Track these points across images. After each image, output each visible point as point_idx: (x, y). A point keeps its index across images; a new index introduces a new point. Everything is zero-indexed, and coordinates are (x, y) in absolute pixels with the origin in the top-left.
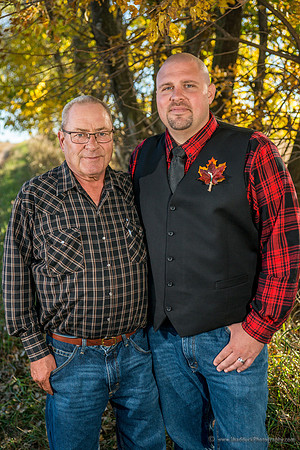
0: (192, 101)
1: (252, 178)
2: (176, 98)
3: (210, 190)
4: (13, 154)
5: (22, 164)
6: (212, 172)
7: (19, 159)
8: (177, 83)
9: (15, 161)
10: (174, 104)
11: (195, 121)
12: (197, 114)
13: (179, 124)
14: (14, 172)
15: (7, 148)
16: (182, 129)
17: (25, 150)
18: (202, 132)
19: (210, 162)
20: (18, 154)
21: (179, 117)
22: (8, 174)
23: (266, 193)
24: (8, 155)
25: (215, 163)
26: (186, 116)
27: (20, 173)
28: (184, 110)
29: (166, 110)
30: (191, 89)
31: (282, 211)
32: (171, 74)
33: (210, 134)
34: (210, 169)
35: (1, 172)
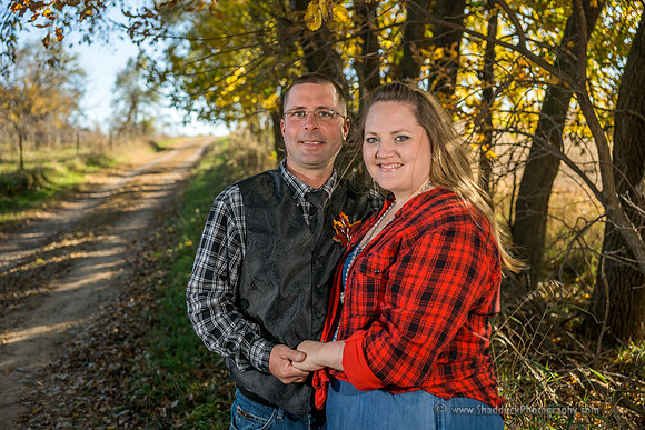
4: (212, 150)
7: (217, 156)
9: (212, 159)
20: (217, 150)
24: (206, 151)
35: (194, 172)
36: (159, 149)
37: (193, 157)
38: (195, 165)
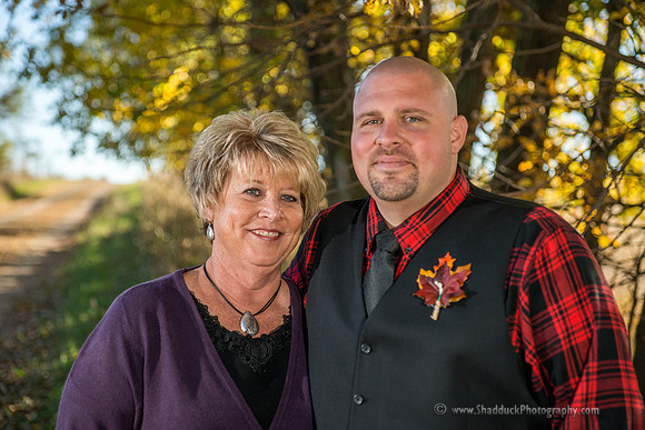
0: (417, 148)
1: (524, 298)
2: (384, 140)
3: (435, 316)
4: (110, 204)
5: (124, 225)
6: (442, 283)
7: (121, 216)
8: (388, 112)
10: (381, 151)
11: (423, 186)
12: (426, 171)
13: (391, 189)
14: (106, 241)
15: (98, 192)
16: (397, 199)
17: (135, 199)
18: (434, 205)
19: (441, 261)
20: (119, 205)
21: (391, 176)
22: (95, 244)
23: (559, 328)
24: (99, 206)
25: (450, 264)
26: (404, 175)
27: (118, 244)
28: (401, 163)
29: (366, 162)
30: (416, 124)
31: (593, 365)
32: (379, 96)
33: (450, 208)
34: (440, 276)
35: (80, 238)
36: (16, 196)
37: (76, 213)
38: (82, 226)
